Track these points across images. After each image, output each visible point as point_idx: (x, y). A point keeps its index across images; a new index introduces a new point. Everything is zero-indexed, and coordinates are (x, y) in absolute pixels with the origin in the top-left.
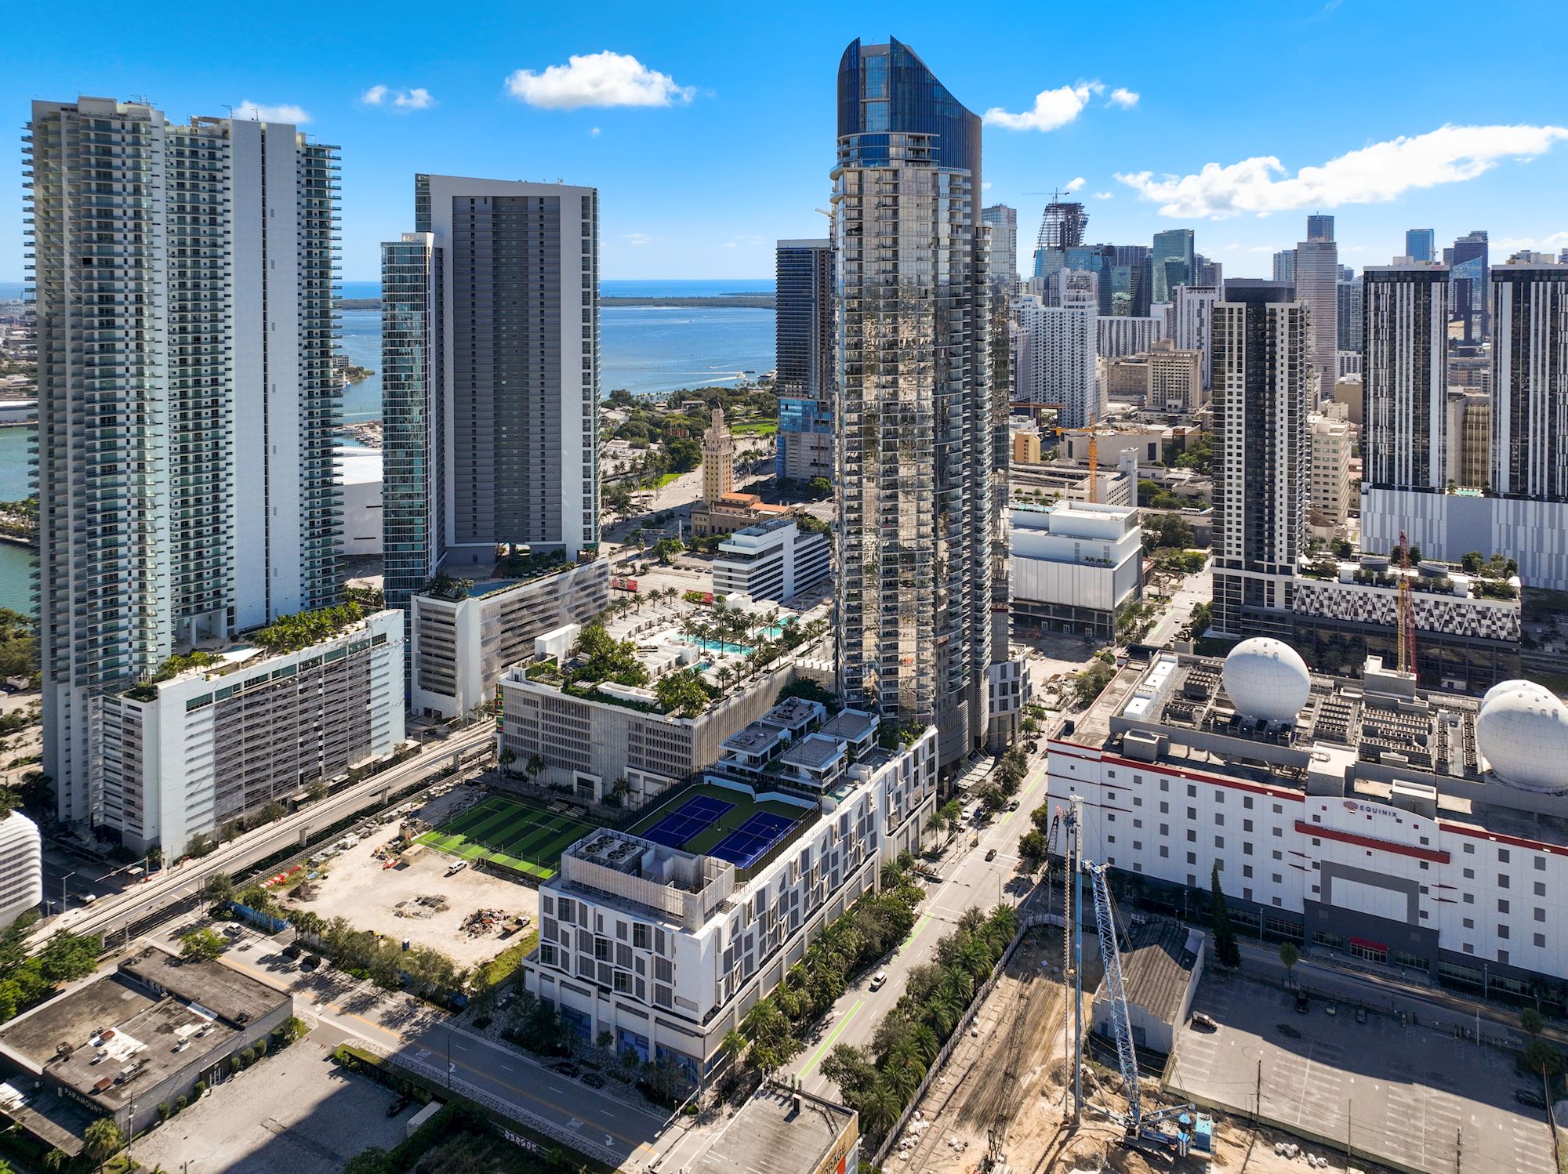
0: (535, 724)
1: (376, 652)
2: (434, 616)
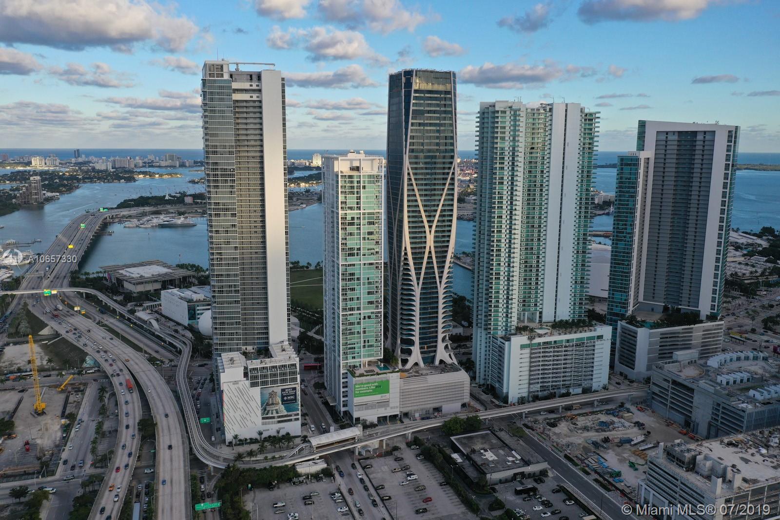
0: (668, 391)
1: (598, 343)
2: (627, 332)
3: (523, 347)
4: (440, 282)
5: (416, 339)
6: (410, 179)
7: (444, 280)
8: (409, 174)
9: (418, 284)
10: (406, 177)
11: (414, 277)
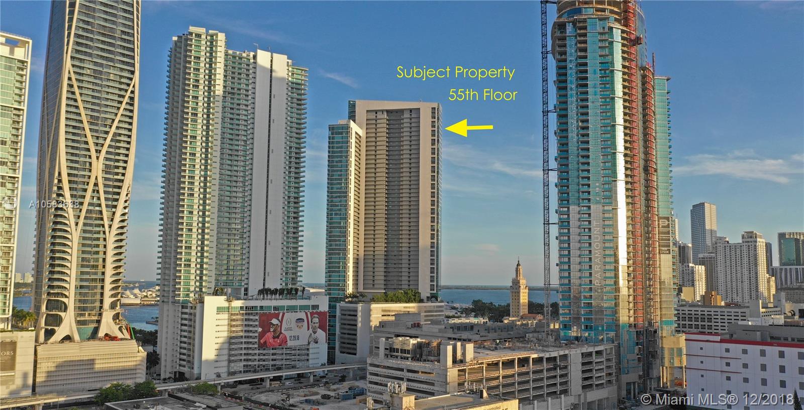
2: (347, 313)
3: (220, 310)
4: (110, 226)
5: (71, 302)
6: (71, 86)
7: (116, 224)
8: (70, 79)
9: (77, 224)
10: (66, 82)
11: (70, 213)
